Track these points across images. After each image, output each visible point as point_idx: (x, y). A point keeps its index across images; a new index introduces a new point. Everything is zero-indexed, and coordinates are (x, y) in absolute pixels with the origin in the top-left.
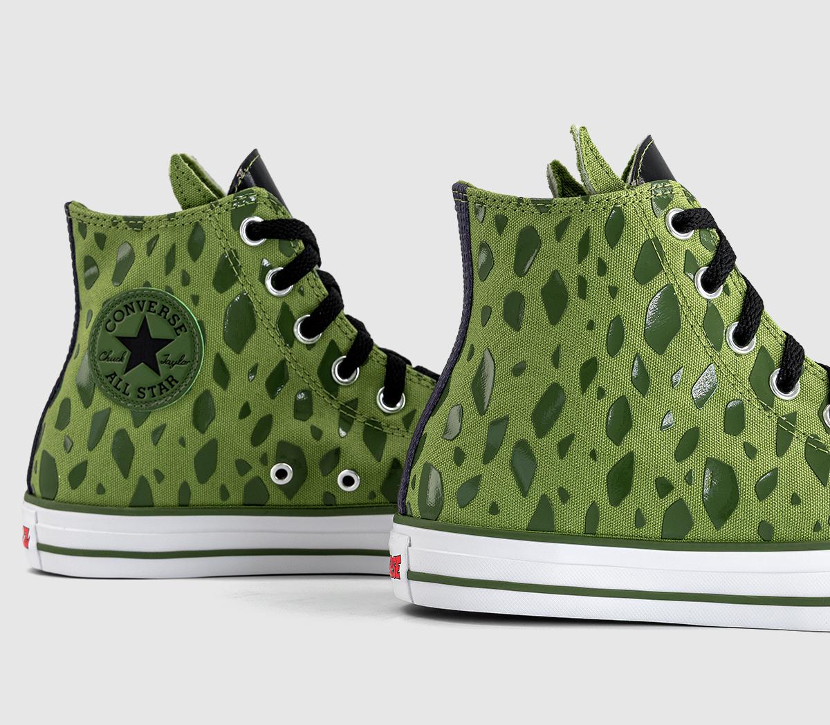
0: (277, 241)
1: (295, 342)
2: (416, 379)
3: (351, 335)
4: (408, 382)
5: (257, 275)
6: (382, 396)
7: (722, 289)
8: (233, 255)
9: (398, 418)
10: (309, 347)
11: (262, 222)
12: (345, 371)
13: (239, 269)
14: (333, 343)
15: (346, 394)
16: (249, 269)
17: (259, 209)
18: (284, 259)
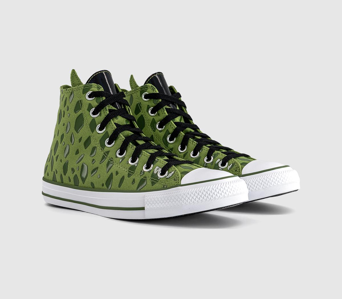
0: (153, 99)
1: (156, 130)
2: (191, 142)
3: (174, 128)
4: (189, 143)
5: (146, 109)
6: (180, 148)
7: (99, 114)
8: (140, 104)
9: (182, 154)
10: (161, 131)
11: (148, 94)
12: (171, 139)
13: (141, 108)
14: (167, 130)
15: (171, 146)
16: (144, 108)
17: (148, 90)
18: (154, 105)
